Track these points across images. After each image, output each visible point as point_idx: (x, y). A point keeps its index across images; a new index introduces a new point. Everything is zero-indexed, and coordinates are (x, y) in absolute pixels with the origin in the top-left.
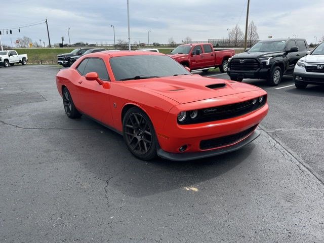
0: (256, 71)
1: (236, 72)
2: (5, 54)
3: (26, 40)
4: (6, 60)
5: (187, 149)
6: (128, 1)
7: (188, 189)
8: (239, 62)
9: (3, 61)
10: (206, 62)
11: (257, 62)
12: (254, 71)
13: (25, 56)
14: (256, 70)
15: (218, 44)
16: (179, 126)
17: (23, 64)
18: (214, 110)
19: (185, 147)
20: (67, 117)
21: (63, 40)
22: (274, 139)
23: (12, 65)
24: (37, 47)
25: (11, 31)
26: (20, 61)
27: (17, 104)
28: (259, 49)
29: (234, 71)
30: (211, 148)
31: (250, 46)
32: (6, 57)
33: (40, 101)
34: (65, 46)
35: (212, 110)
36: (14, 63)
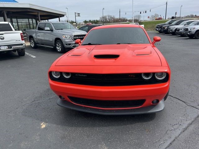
3: (156, 16)
21: (176, 14)
25: (146, 11)
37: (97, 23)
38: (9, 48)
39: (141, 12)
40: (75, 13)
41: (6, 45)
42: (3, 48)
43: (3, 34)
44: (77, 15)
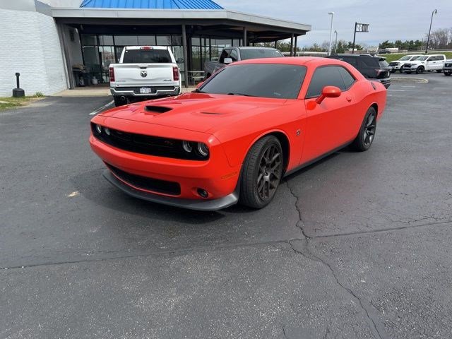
37: (416, 50)
38: (152, 92)
40: (356, 24)
41: (149, 87)
42: (144, 92)
43: (145, 68)
44: (359, 28)
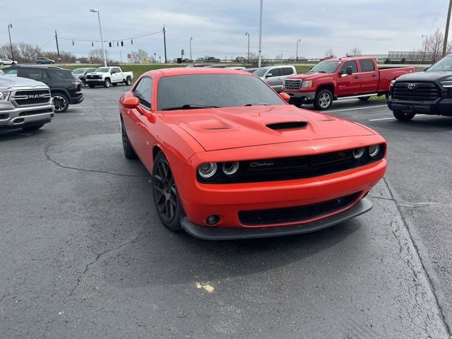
0: (434, 102)
1: (401, 103)
2: (106, 71)
3: (142, 54)
4: (108, 79)
5: (220, 223)
6: (261, 2)
7: (199, 286)
8: (405, 87)
9: (103, 80)
10: (363, 86)
11: (437, 87)
12: (430, 102)
13: (130, 73)
14: (433, 100)
15: (404, 59)
16: (198, 185)
17: (127, 85)
18: (268, 164)
19: (217, 218)
20: (124, 156)
21: (183, 54)
22: (403, 219)
23: (115, 85)
24: (154, 62)
25: (122, 43)
26: (124, 81)
27: (82, 135)
28: (449, 67)
29: (397, 101)
30: (265, 224)
31: (433, 62)
32: (107, 74)
33: (112, 133)
34: (184, 61)
35: (265, 164)
36: (116, 83)
39: (110, 44)
